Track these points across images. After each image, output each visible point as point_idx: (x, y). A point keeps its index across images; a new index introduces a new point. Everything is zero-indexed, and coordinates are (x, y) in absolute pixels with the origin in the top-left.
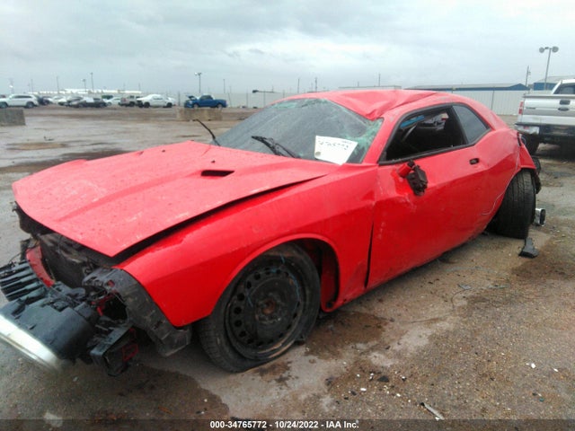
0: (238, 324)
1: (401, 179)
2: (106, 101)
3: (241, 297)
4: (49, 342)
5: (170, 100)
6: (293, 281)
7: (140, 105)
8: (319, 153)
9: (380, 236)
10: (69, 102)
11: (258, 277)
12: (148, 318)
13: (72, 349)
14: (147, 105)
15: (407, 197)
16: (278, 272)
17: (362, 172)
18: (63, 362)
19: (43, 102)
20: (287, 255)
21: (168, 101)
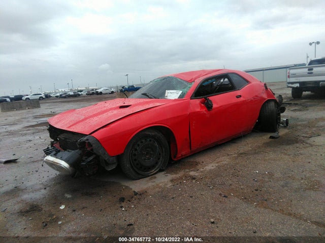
0: (135, 160)
1: (202, 105)
2: (80, 93)
3: (136, 150)
4: (66, 161)
5: (113, 90)
6: (156, 144)
7: (97, 93)
8: (167, 96)
9: (194, 127)
10: (61, 95)
11: (142, 142)
12: (100, 151)
13: (74, 164)
14: (101, 93)
15: (204, 110)
16: (150, 140)
17: (182, 101)
18: (72, 168)
19: (48, 96)
20: (153, 134)
21: (112, 90)
